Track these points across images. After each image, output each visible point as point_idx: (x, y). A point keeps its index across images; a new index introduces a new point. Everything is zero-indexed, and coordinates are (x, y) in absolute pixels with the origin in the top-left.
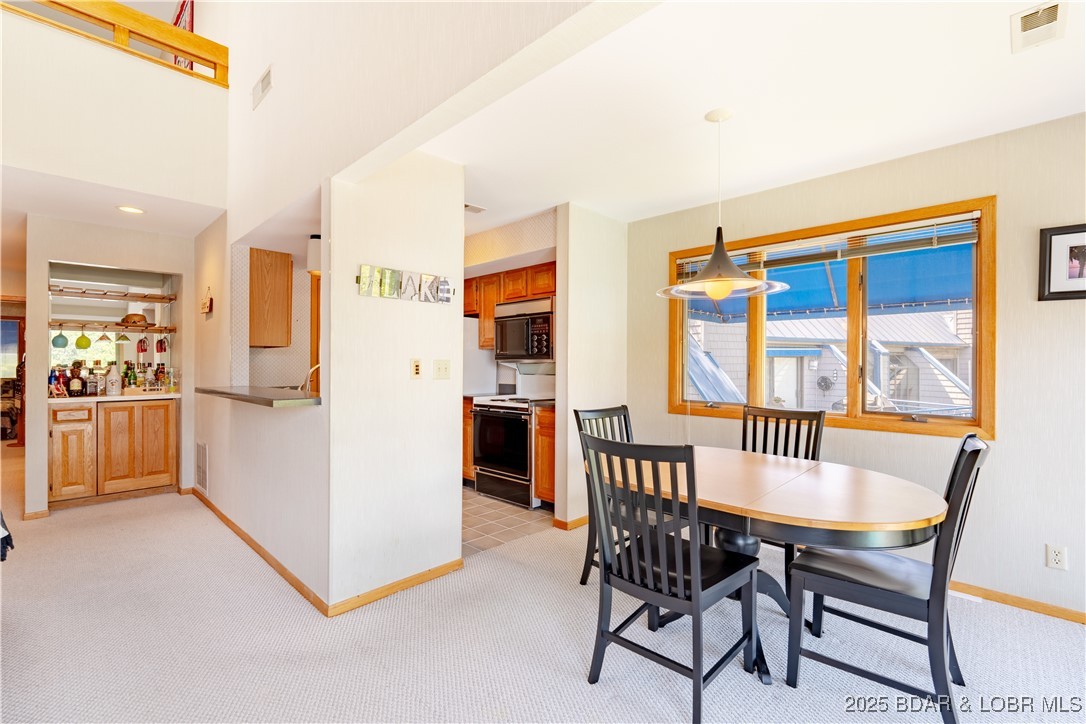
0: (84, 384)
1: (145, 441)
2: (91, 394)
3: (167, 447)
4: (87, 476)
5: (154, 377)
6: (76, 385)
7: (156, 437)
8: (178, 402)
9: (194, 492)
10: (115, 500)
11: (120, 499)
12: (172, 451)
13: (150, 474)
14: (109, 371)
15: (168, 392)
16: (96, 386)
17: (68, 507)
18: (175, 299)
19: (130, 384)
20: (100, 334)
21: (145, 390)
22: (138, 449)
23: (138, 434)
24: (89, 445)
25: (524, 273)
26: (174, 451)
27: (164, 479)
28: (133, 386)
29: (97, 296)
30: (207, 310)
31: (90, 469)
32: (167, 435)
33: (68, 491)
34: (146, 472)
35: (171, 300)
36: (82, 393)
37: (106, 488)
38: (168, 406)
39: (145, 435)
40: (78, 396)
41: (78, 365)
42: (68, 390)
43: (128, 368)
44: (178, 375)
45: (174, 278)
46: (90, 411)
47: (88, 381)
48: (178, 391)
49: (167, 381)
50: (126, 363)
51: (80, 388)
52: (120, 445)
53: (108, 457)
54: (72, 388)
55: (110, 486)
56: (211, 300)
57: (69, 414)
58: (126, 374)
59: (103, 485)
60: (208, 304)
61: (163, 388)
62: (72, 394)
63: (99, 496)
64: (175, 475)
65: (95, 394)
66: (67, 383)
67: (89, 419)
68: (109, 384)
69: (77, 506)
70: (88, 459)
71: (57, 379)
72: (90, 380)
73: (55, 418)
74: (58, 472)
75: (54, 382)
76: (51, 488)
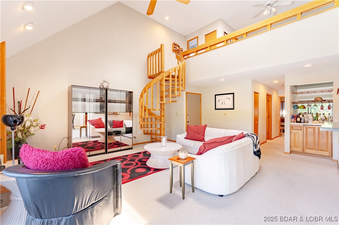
0: (301, 119)
1: (319, 139)
2: (303, 123)
3: (327, 143)
4: (301, 146)
5: (325, 118)
6: (298, 119)
7: (324, 139)
9: (337, 161)
10: (309, 156)
11: (311, 156)
12: (330, 144)
13: (321, 150)
16: (305, 120)
17: (296, 153)
19: (315, 120)
20: (308, 104)
22: (317, 141)
23: (317, 137)
24: (301, 137)
27: (327, 154)
28: (316, 121)
31: (301, 144)
32: (328, 139)
33: (296, 149)
34: (319, 149)
36: (300, 122)
37: (306, 151)
39: (319, 137)
40: (299, 123)
41: (300, 114)
46: (301, 127)
52: (310, 139)
53: (307, 142)
55: (307, 151)
57: (296, 127)
62: (297, 122)
63: (303, 153)
64: (331, 153)
66: (296, 119)
67: (301, 130)
68: (309, 120)
69: (298, 154)
70: (301, 141)
71: (294, 118)
72: (303, 118)
73: (292, 128)
74: (293, 143)
75: (293, 118)
76: (291, 147)
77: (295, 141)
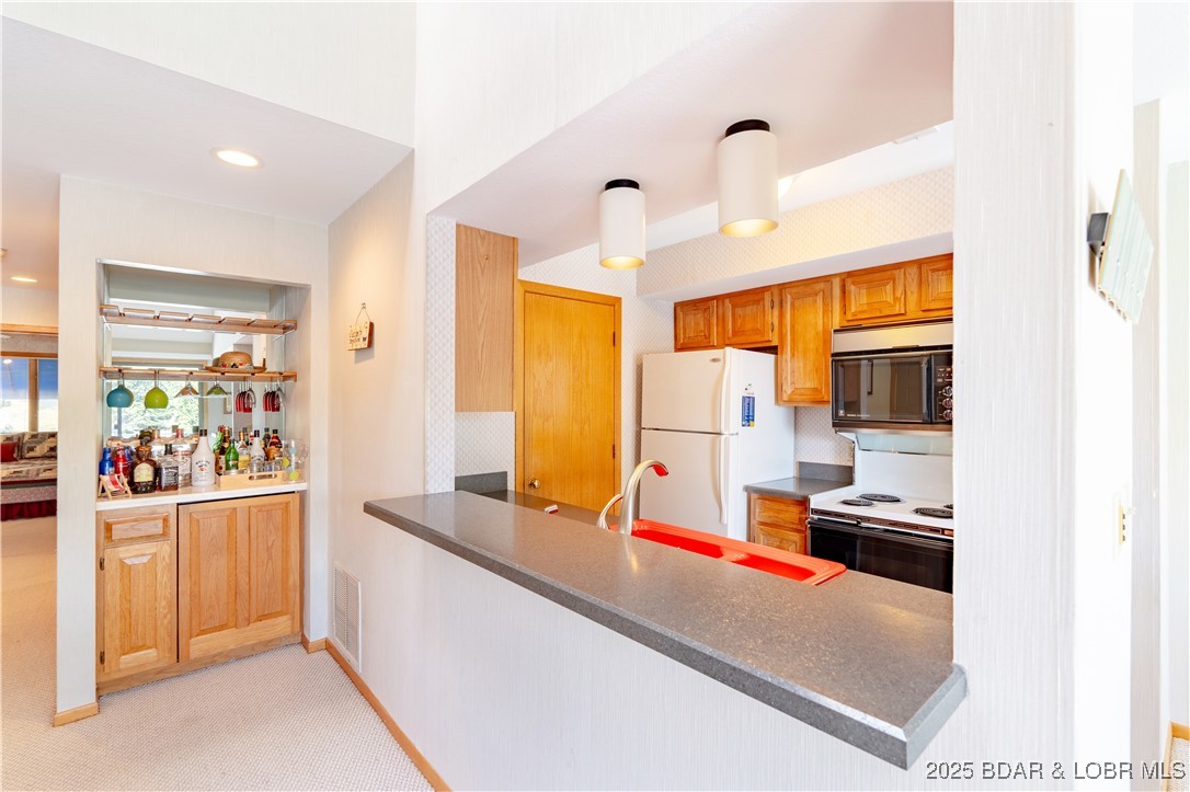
0: (157, 472)
1: (253, 564)
2: (168, 489)
3: (286, 571)
4: (161, 632)
5: (263, 453)
6: (144, 473)
7: (270, 557)
8: (303, 495)
9: (329, 647)
10: (206, 666)
11: (214, 663)
12: (294, 578)
13: (259, 619)
14: (195, 446)
15: (286, 479)
16: (176, 474)
18: (295, 327)
19: (228, 468)
20: (182, 384)
21: (250, 478)
22: (243, 579)
23: (243, 554)
24: (165, 579)
25: (899, 274)
26: (297, 577)
27: (282, 625)
28: (234, 472)
29: (177, 323)
30: (364, 344)
31: (166, 620)
32: (286, 553)
33: (130, 661)
34: (254, 617)
35: (286, 328)
36: (154, 486)
37: (192, 649)
38: (287, 503)
39: (253, 555)
40: (146, 492)
41: (147, 436)
42: (131, 483)
43: (224, 440)
44: (304, 452)
45: (291, 295)
46: (165, 520)
47: (163, 466)
48: (301, 478)
49: (286, 462)
50: (221, 429)
51: (151, 479)
52: (215, 573)
53: (195, 596)
54: (136, 480)
55: (198, 646)
56: (372, 325)
57: (132, 527)
58: (222, 451)
59: (188, 645)
60: (366, 334)
61: (279, 473)
62: (136, 488)
63: (180, 663)
64: (298, 618)
65: (175, 487)
66: (129, 471)
67: (164, 534)
68: (196, 468)
69: (145, 683)
70: (163, 603)
71: (114, 464)
72: (166, 463)
73: (109, 537)
74: (114, 630)
75: (109, 469)
76: (102, 659)
77: (127, 615)
